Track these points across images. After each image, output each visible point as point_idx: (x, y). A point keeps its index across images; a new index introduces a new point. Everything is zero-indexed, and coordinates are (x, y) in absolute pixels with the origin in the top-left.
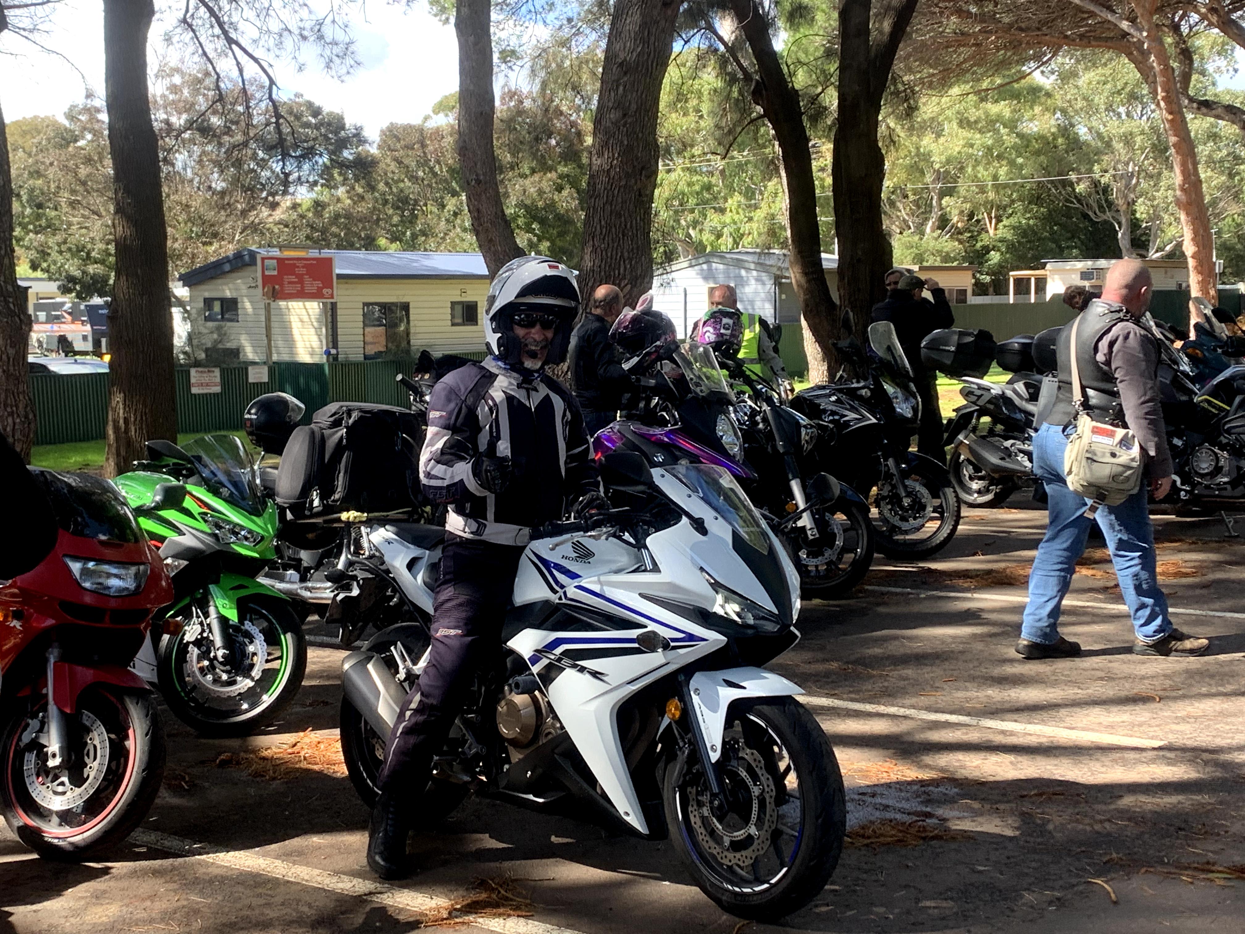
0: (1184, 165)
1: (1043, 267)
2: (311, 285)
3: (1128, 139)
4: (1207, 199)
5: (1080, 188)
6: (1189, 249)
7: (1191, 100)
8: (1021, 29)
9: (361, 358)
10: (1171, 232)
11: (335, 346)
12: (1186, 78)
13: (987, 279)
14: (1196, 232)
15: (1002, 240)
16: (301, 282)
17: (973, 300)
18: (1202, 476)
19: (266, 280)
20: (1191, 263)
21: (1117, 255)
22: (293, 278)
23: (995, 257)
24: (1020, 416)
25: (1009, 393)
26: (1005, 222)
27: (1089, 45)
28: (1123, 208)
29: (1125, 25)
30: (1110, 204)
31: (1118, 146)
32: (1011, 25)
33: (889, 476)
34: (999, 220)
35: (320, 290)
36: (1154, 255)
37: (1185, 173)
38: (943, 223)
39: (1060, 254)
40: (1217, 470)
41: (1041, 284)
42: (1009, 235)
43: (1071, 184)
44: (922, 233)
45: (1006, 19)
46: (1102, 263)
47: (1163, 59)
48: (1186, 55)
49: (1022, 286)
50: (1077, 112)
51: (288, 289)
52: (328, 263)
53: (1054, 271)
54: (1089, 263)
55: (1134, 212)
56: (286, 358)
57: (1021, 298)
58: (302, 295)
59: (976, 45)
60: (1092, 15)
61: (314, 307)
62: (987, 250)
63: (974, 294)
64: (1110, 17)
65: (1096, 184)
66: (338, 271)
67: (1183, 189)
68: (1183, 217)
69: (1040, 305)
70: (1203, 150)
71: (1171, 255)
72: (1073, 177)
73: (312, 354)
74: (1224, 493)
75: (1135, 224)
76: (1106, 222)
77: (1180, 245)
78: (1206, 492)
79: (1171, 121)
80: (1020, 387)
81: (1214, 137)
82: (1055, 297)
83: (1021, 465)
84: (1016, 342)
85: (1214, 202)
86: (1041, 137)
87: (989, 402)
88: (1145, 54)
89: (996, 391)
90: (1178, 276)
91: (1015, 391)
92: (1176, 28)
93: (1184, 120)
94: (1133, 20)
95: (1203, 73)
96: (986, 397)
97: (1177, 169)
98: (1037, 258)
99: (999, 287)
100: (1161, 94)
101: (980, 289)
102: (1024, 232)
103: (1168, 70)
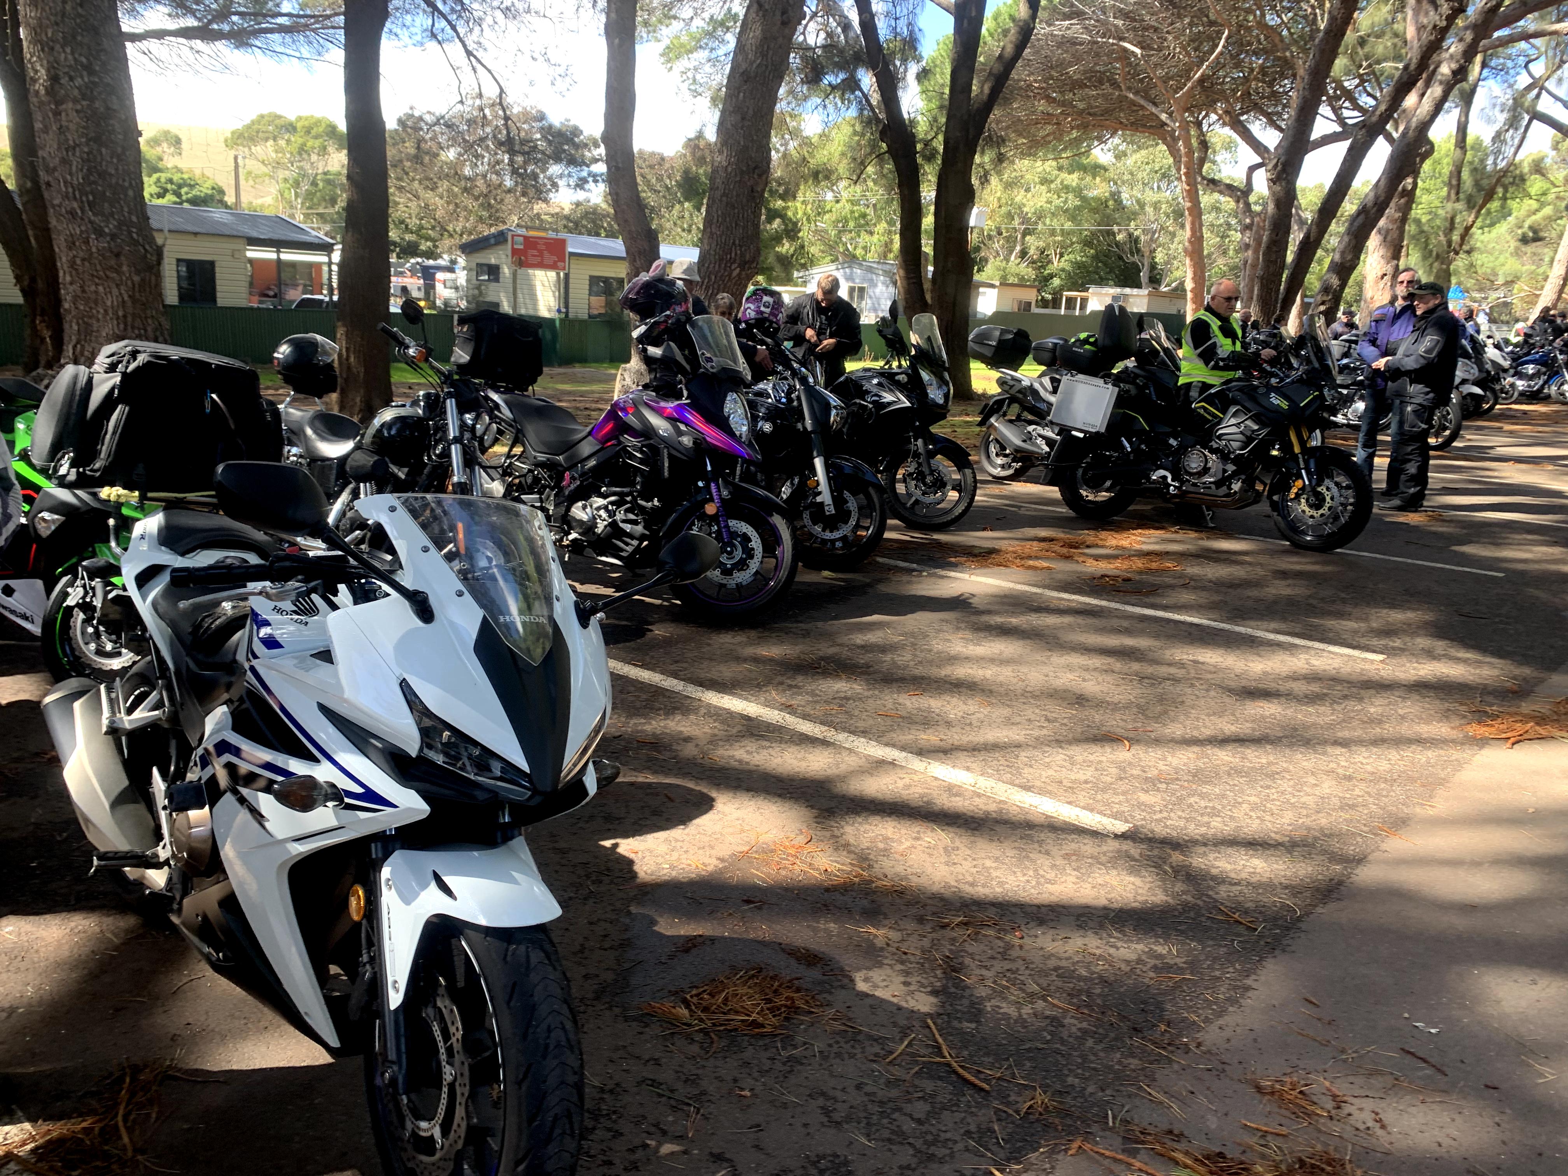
0: (1193, 223)
1: (1087, 290)
2: (549, 258)
3: (1156, 206)
4: (1205, 252)
5: (1120, 237)
6: (1189, 285)
7: (1204, 178)
8: (1090, 114)
9: (586, 317)
10: (1177, 274)
11: (567, 307)
12: (1202, 161)
13: (1049, 297)
14: (1195, 273)
15: (1063, 270)
16: (541, 255)
17: (1035, 310)
18: (1191, 474)
19: (515, 252)
20: (1189, 295)
21: (1139, 286)
22: (535, 252)
23: (1056, 282)
24: (1043, 406)
25: (1037, 386)
26: (1066, 257)
27: (1137, 130)
28: (1147, 254)
29: (1164, 117)
30: (1138, 251)
31: (1149, 210)
32: (1083, 110)
33: (916, 455)
34: (1061, 255)
35: (555, 262)
36: (1163, 289)
37: (1193, 230)
38: (1023, 254)
39: (1101, 282)
40: (1205, 470)
41: (1084, 301)
42: (1068, 267)
43: (1114, 234)
44: (1008, 261)
45: (1081, 105)
46: (1127, 291)
47: (1188, 144)
48: (1204, 145)
49: (1071, 302)
50: (1123, 182)
51: (532, 260)
52: (563, 243)
53: (1093, 294)
54: (1118, 290)
55: (1153, 258)
56: (531, 312)
57: (1070, 312)
58: (542, 265)
59: (1058, 124)
60: (1143, 108)
61: (552, 275)
62: (1052, 276)
63: (1037, 306)
64: (1154, 110)
65: (1130, 235)
66: (570, 250)
67: (1190, 241)
68: (1188, 261)
69: (1082, 317)
70: (1207, 218)
71: (1176, 289)
72: (1115, 228)
73: (549, 310)
74: (1208, 491)
75: (1153, 266)
76: (1134, 263)
77: (1182, 283)
78: (1192, 489)
79: (1188, 191)
80: (1046, 381)
81: (1217, 209)
82: (1093, 313)
83: (1039, 447)
84: (1051, 341)
85: (1209, 255)
86: (1097, 199)
87: (1019, 391)
88: (1175, 140)
89: (1026, 383)
90: (1178, 303)
91: (1042, 384)
92: (1199, 124)
93: (1197, 191)
94: (1170, 115)
95: (1214, 162)
96: (1017, 388)
97: (1188, 227)
98: (1083, 285)
99: (1056, 303)
100: (1183, 170)
101: (1044, 303)
102: (1079, 265)
103: (1190, 152)
